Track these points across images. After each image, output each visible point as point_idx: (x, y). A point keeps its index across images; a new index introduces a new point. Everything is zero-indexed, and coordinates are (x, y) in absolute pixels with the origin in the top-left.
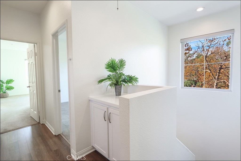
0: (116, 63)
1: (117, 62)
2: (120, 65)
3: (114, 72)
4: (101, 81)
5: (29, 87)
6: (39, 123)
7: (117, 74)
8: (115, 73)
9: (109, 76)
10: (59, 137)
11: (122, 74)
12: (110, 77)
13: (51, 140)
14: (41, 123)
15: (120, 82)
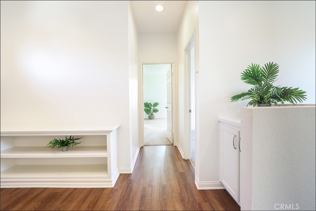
0: (261, 71)
1: (262, 69)
2: (269, 72)
3: (256, 84)
4: (236, 98)
5: (167, 108)
6: (173, 144)
7: (261, 87)
8: (258, 85)
9: (249, 91)
10: (187, 161)
11: (270, 86)
12: (251, 92)
13: (179, 162)
14: (174, 145)
15: (267, 99)
